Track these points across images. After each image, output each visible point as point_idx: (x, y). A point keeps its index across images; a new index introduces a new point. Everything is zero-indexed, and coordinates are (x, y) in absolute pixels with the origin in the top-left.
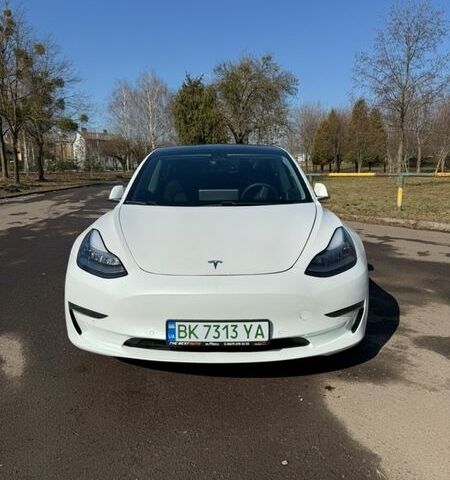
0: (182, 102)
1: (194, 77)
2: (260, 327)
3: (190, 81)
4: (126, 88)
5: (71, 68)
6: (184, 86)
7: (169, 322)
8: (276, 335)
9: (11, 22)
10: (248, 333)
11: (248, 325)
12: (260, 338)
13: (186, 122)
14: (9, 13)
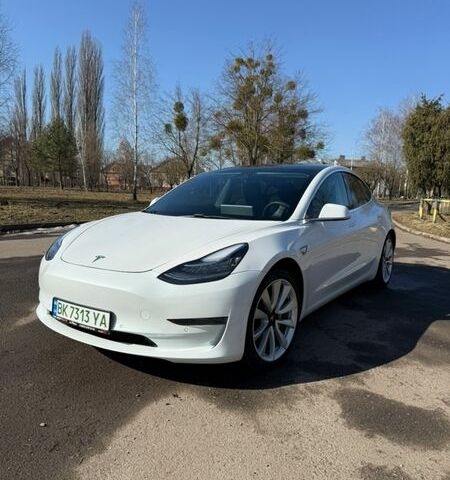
0: (412, 125)
1: (430, 98)
2: (104, 317)
3: (426, 103)
4: (386, 114)
5: (316, 100)
6: (419, 108)
7: (55, 299)
8: (117, 328)
9: (271, 65)
10: (96, 319)
11: (97, 312)
12: (103, 327)
13: (414, 146)
14: (270, 57)
